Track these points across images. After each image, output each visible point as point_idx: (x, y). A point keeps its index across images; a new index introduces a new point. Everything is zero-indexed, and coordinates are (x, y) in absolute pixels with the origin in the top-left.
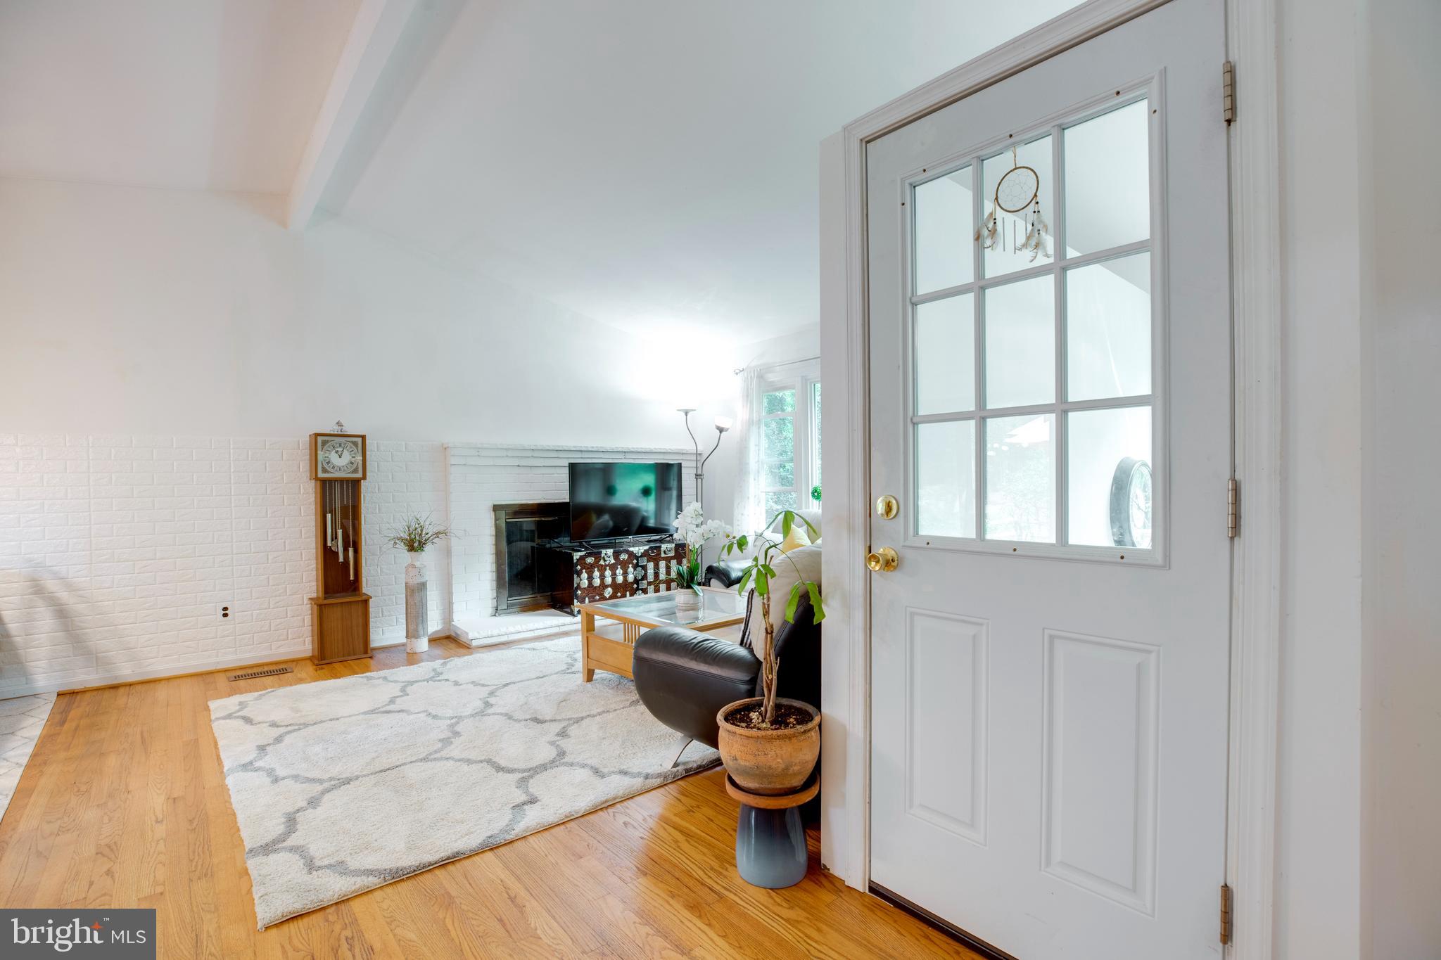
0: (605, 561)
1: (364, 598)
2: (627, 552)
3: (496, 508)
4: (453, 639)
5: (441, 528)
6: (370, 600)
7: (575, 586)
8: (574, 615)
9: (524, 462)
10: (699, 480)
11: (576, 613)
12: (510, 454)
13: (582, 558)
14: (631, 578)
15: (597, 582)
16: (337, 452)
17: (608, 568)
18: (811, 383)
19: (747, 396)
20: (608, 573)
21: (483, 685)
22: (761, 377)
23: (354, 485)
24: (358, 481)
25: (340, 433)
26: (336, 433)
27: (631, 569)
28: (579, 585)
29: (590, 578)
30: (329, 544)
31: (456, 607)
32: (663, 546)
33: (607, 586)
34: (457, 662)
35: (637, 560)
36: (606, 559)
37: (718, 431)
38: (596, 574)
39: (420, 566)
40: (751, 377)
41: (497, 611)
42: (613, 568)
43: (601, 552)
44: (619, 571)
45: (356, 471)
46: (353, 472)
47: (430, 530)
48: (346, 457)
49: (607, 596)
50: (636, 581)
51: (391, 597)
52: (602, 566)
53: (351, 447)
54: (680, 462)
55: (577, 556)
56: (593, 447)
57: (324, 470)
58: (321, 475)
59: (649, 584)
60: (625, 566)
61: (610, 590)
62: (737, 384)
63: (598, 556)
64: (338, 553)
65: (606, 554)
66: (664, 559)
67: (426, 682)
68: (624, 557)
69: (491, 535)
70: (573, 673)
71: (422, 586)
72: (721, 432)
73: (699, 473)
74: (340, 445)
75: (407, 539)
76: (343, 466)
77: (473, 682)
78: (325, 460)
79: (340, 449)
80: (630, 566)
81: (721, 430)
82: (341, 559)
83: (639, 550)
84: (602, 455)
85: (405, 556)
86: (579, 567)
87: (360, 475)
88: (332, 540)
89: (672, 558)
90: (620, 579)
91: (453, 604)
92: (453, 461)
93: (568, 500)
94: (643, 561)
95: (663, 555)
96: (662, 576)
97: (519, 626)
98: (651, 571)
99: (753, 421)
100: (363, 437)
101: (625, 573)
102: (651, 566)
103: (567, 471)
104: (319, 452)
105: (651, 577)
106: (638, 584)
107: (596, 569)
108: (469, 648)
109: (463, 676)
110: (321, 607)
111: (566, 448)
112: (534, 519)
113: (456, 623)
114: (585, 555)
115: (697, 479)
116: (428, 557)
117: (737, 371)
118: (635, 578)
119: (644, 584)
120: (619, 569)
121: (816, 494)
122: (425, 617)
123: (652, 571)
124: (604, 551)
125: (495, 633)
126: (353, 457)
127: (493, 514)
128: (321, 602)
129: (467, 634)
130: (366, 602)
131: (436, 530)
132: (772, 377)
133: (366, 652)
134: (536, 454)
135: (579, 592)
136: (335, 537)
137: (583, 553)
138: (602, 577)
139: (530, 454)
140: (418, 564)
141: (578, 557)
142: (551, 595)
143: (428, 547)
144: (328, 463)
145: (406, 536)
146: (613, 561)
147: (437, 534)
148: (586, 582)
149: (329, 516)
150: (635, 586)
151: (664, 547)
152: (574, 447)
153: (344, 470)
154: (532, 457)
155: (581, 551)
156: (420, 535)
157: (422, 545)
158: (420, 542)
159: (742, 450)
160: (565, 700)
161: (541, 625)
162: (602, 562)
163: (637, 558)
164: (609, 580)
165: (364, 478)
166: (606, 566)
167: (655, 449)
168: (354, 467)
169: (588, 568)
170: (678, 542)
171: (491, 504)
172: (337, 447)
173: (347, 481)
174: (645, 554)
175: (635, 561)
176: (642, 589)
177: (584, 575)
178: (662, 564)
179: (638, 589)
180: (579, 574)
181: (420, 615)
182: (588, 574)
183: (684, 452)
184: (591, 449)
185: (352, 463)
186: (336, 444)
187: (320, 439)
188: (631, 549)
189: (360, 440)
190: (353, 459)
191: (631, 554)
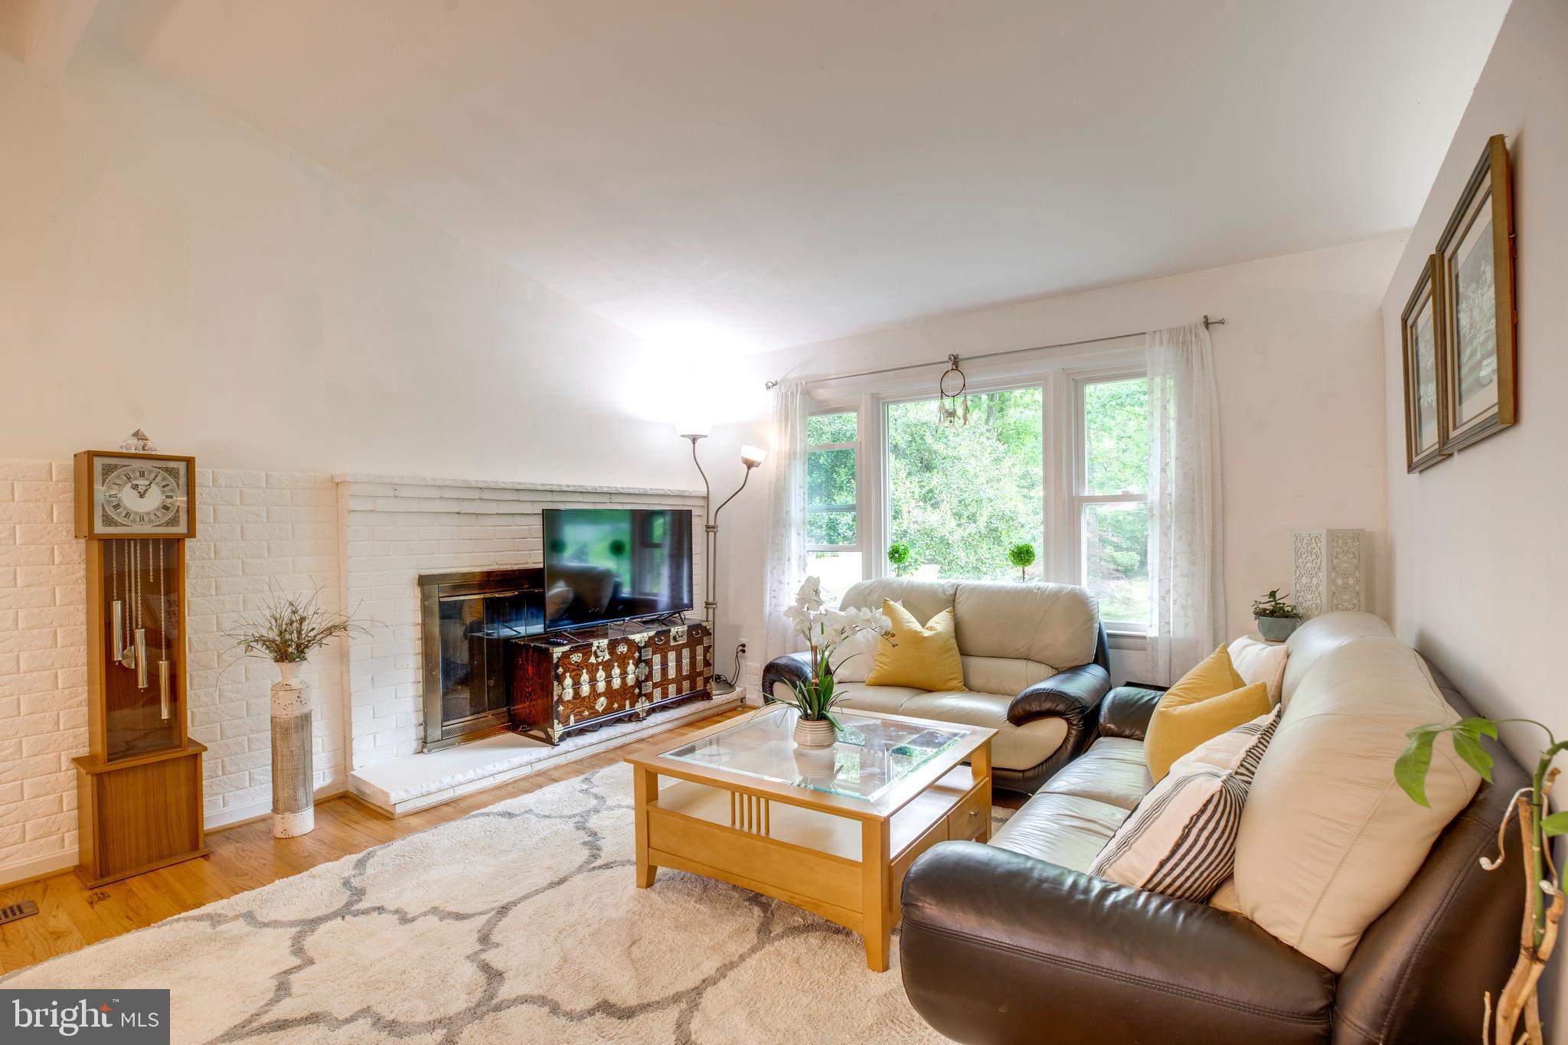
0: (597, 657)
1: (191, 750)
2: (627, 641)
3: (424, 581)
4: (355, 800)
5: (336, 621)
6: (204, 754)
7: (556, 698)
8: (553, 744)
9: (466, 508)
10: (711, 535)
11: (556, 740)
12: (447, 494)
13: (566, 656)
14: (631, 679)
15: (585, 690)
16: (135, 487)
17: (601, 667)
18: (884, 404)
19: (786, 419)
20: (601, 674)
21: (459, 917)
22: (807, 393)
23: (173, 546)
24: (179, 540)
25: (141, 452)
26: (133, 451)
27: (631, 668)
28: (560, 697)
29: (577, 684)
30: (117, 656)
31: (357, 746)
32: (672, 630)
33: (600, 695)
34: (385, 856)
35: (640, 653)
36: (599, 653)
37: (745, 467)
38: (585, 677)
39: (301, 686)
40: (792, 393)
41: (425, 744)
42: (608, 666)
43: (591, 644)
44: (616, 671)
45: (174, 521)
46: (167, 524)
47: (315, 623)
48: (154, 498)
49: (600, 710)
50: (639, 684)
51: (240, 738)
52: (593, 664)
53: (164, 479)
54: (690, 509)
55: (557, 652)
56: (568, 486)
57: (108, 521)
58: (100, 529)
59: (655, 685)
60: (623, 663)
61: (602, 699)
62: (769, 401)
63: (586, 650)
64: (136, 671)
65: (598, 647)
66: (674, 648)
67: (340, 919)
68: (622, 649)
69: (416, 625)
70: (607, 866)
71: (305, 720)
72: (749, 467)
73: (711, 523)
74: (142, 475)
75: (274, 641)
76: (148, 514)
77: (435, 910)
78: (109, 502)
79: (142, 482)
80: (631, 662)
81: (750, 465)
82: (142, 683)
83: (640, 637)
84: (580, 498)
85: (267, 669)
86: (560, 670)
87: (181, 529)
88: (124, 648)
89: (684, 646)
90: (616, 683)
91: (352, 740)
92: (353, 504)
93: (541, 566)
94: (648, 654)
95: (672, 643)
96: (672, 673)
97: (471, 772)
98: (657, 667)
99: (795, 453)
100: (190, 462)
101: (624, 674)
102: (657, 659)
103: (538, 521)
104: (98, 487)
105: (657, 677)
106: (640, 689)
107: (585, 671)
108: (391, 819)
109: (411, 897)
110: (99, 777)
111: (531, 487)
112: (482, 596)
113: (357, 772)
114: (570, 651)
115: (708, 532)
116: (312, 670)
117: (770, 385)
118: (637, 678)
119: (648, 687)
120: (616, 668)
121: (897, 555)
122: (308, 771)
123: (659, 667)
124: (596, 643)
125: (433, 787)
126: (167, 497)
127: (417, 592)
128: (102, 767)
129: (387, 795)
130: (195, 759)
131: (324, 625)
132: (823, 394)
133: (195, 847)
134: (486, 495)
135: (561, 708)
136: (129, 640)
137: (567, 648)
138: (593, 681)
139: (476, 495)
140: (295, 683)
141: (559, 655)
142: (509, 709)
143: (312, 653)
144: (117, 507)
145: (273, 635)
146: (607, 657)
147: (329, 631)
148: (571, 691)
149: (117, 606)
150: (637, 691)
151: (674, 630)
152: (542, 484)
153: (150, 521)
154: (480, 499)
155: (563, 645)
156: (299, 632)
157: (301, 650)
158: (298, 646)
159: (779, 495)
160: (634, 943)
161: (505, 765)
162: (593, 660)
163: (639, 649)
164: (601, 686)
165: (191, 533)
166: (599, 664)
167: (651, 489)
168: (170, 515)
169: (574, 670)
170: (692, 623)
171: (414, 575)
172: (136, 479)
173: (156, 540)
174: (650, 642)
175: (637, 654)
176: (645, 695)
177: (568, 681)
178: (672, 656)
179: (640, 695)
180: (560, 679)
181: (301, 771)
182: (573, 679)
183: (687, 494)
184: (565, 489)
185: (166, 508)
186: (134, 471)
187: (98, 463)
188: (631, 637)
189: (182, 466)
190: (169, 500)
191: (631, 644)
